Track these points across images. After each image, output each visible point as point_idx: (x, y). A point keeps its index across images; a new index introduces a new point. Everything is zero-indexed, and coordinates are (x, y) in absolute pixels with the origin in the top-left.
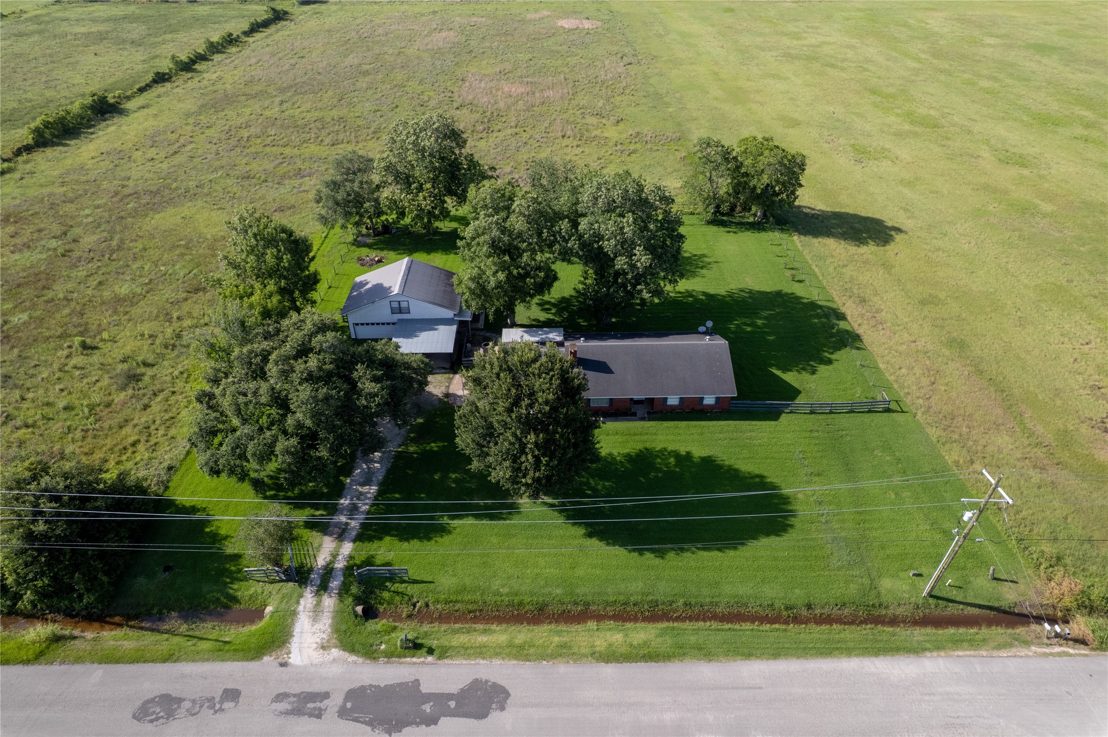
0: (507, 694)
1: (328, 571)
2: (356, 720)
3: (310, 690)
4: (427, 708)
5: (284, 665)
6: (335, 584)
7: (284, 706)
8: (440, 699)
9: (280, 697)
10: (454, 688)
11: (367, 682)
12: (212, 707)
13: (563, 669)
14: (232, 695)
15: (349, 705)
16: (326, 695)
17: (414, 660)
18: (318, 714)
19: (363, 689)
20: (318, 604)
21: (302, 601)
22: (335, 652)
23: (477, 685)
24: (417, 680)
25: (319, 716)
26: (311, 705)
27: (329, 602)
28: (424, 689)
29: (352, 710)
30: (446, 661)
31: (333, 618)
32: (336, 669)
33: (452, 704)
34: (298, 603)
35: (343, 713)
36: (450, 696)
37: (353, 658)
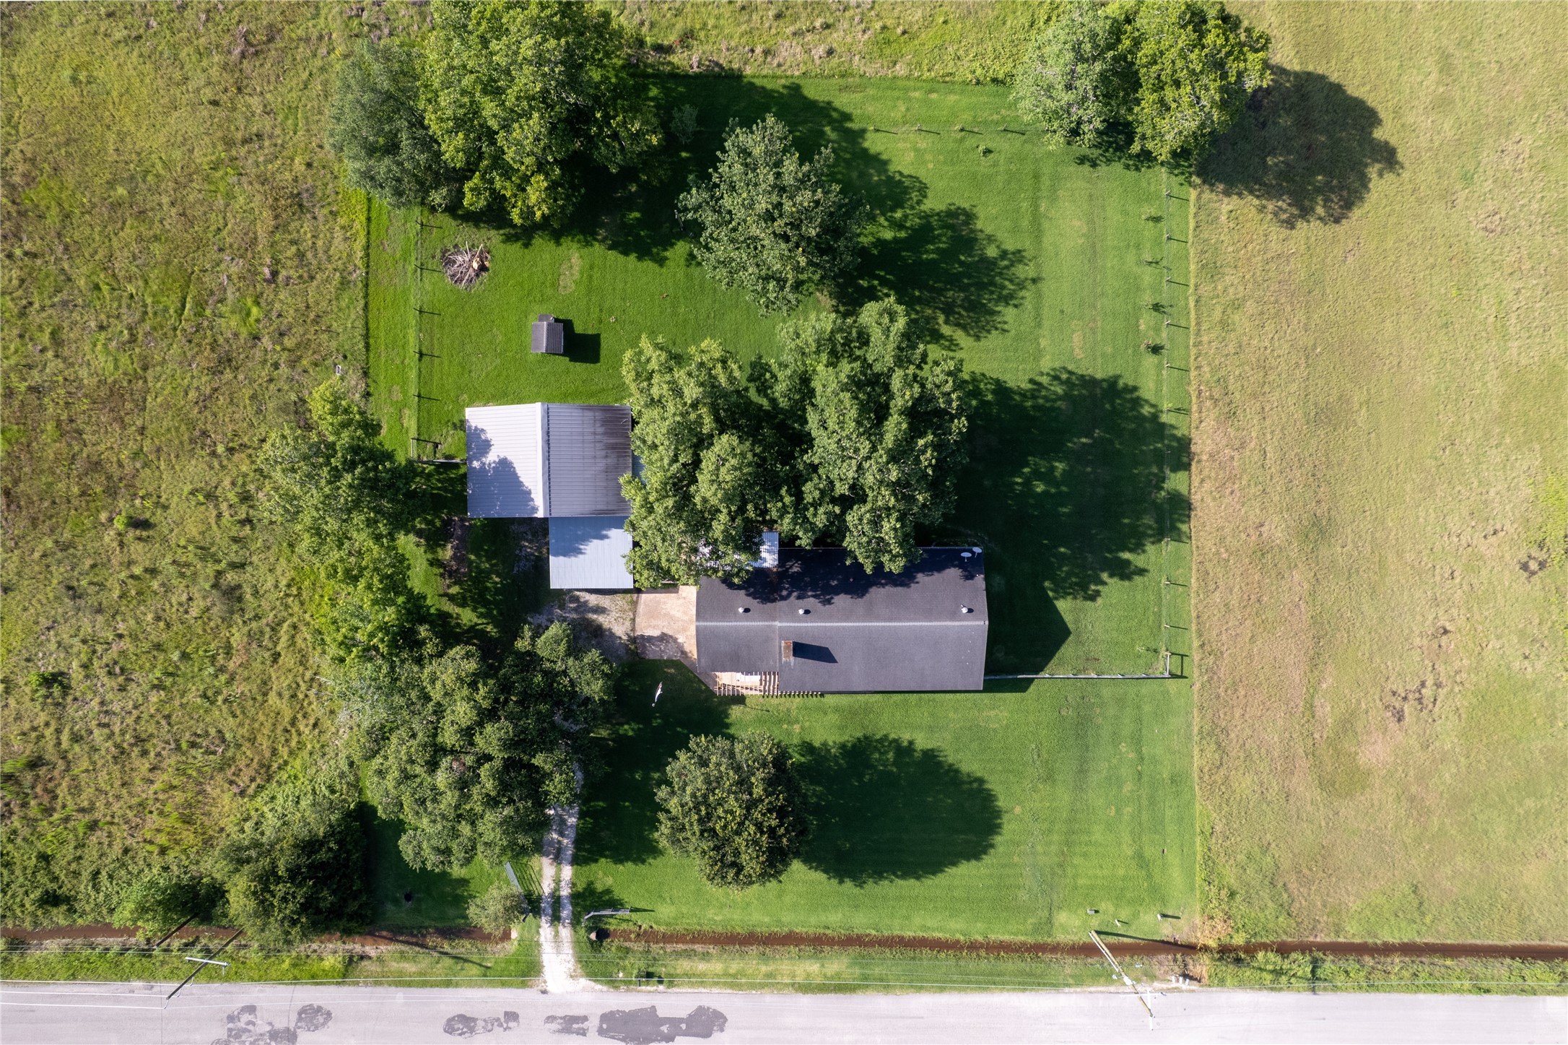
0: (726, 1020)
1: (556, 901)
2: (613, 1037)
3: (571, 1014)
4: (665, 1029)
5: (544, 992)
6: (565, 913)
7: (555, 1026)
8: (675, 1022)
9: (551, 1019)
10: (683, 1014)
11: (614, 1008)
12: (500, 1025)
13: (769, 1000)
14: (512, 1016)
15: (605, 1026)
16: (585, 1019)
17: (649, 988)
18: (583, 1033)
19: (612, 1012)
20: (557, 934)
21: (541, 931)
22: (584, 982)
23: (701, 1010)
24: (653, 1007)
25: (584, 1034)
26: (575, 1026)
27: (565, 932)
28: (661, 1013)
29: (608, 1030)
30: (675, 990)
31: (574, 948)
32: (588, 997)
33: (684, 1026)
34: (538, 933)
35: (601, 1032)
36: (681, 1020)
37: (599, 987)
